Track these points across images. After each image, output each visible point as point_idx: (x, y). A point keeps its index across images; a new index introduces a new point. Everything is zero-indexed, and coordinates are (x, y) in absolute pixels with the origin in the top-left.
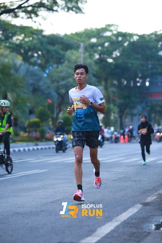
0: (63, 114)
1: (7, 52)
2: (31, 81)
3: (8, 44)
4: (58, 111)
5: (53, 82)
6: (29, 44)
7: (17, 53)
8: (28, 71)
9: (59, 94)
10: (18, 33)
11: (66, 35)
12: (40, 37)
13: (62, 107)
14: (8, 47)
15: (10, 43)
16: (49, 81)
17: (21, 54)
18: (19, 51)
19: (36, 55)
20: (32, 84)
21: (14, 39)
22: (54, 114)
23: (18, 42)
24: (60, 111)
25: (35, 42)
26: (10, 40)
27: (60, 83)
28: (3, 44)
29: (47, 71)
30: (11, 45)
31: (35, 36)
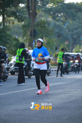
0: (75, 50)
1: (43, 14)
2: (57, 31)
3: (44, 9)
4: (72, 48)
5: (69, 31)
6: (56, 8)
7: (49, 14)
8: (55, 25)
9: (73, 38)
10: (50, 2)
11: (77, 3)
12: (62, 4)
13: (74, 46)
14: (44, 11)
15: (45, 8)
16: (67, 31)
17: (51, 15)
18: (50, 13)
19: (60, 15)
20: (57, 32)
21: (47, 6)
22: (70, 49)
23: (50, 7)
24: (73, 48)
25: (59, 7)
26: (45, 7)
27: (74, 32)
28: (41, 9)
29: (66, 25)
30: (45, 9)
31: (59, 4)
